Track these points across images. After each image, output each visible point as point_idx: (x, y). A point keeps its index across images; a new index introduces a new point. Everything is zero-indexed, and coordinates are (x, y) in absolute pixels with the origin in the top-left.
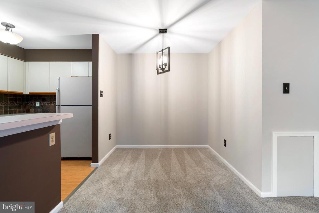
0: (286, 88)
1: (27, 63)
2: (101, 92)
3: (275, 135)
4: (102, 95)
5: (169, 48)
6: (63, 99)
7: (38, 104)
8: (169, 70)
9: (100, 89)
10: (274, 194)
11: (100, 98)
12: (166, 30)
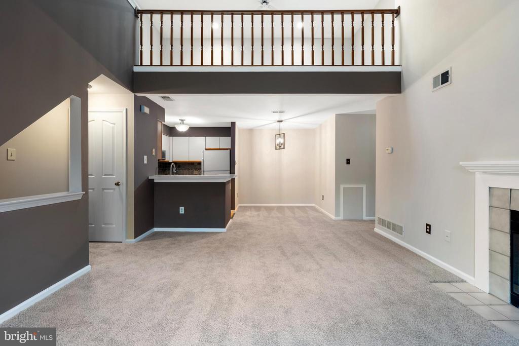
0: (348, 162)
3: (342, 187)
5: (284, 134)
6: (206, 166)
8: (284, 148)
10: (341, 218)
12: (282, 121)
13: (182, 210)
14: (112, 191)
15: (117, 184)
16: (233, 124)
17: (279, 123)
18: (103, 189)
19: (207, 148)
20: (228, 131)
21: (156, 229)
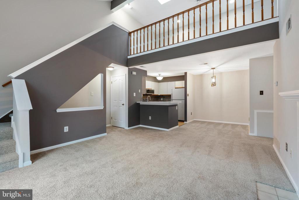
0: (262, 93)
1: (159, 83)
2: (188, 94)
4: (188, 96)
5: (215, 76)
6: (173, 97)
7: (162, 99)
8: (215, 85)
9: (188, 93)
10: (255, 134)
11: (187, 97)
12: (214, 68)
13: (150, 118)
14: (121, 107)
15: (123, 105)
16: (186, 73)
17: (213, 70)
18: (120, 106)
19: (176, 87)
20: (183, 78)
21: (141, 126)
